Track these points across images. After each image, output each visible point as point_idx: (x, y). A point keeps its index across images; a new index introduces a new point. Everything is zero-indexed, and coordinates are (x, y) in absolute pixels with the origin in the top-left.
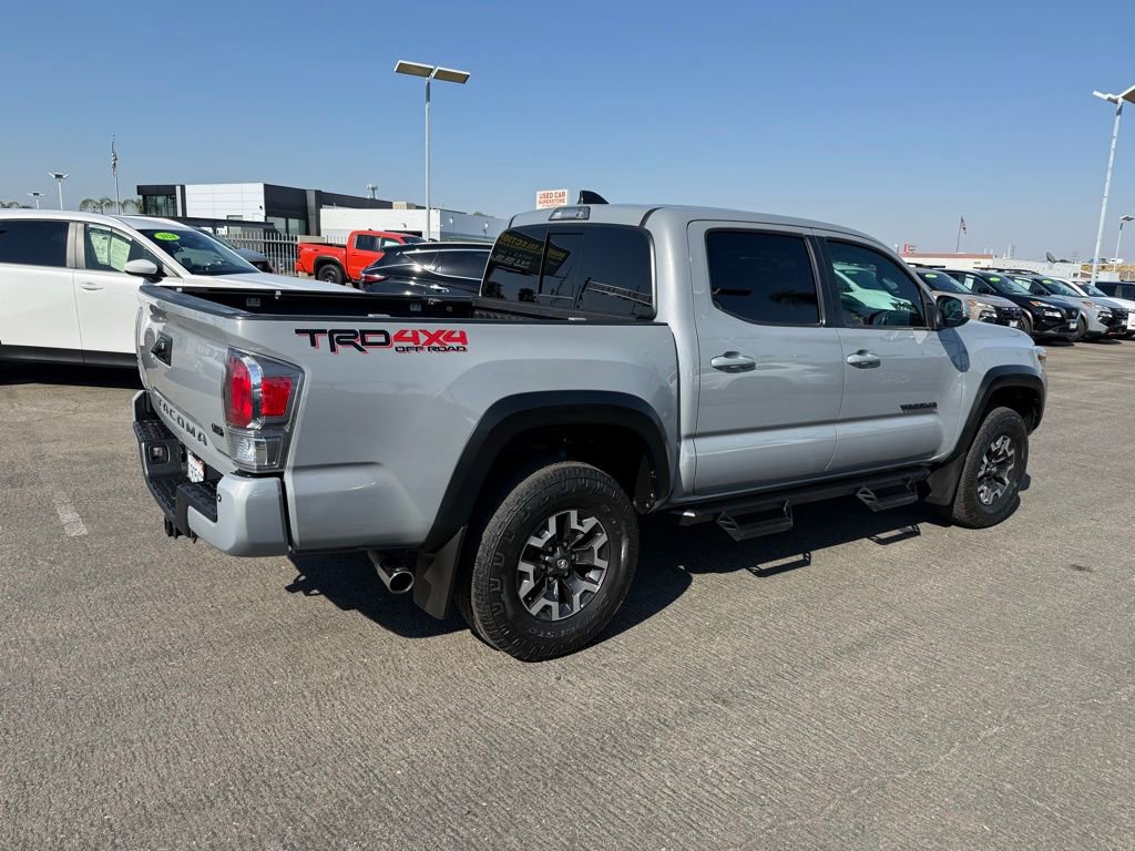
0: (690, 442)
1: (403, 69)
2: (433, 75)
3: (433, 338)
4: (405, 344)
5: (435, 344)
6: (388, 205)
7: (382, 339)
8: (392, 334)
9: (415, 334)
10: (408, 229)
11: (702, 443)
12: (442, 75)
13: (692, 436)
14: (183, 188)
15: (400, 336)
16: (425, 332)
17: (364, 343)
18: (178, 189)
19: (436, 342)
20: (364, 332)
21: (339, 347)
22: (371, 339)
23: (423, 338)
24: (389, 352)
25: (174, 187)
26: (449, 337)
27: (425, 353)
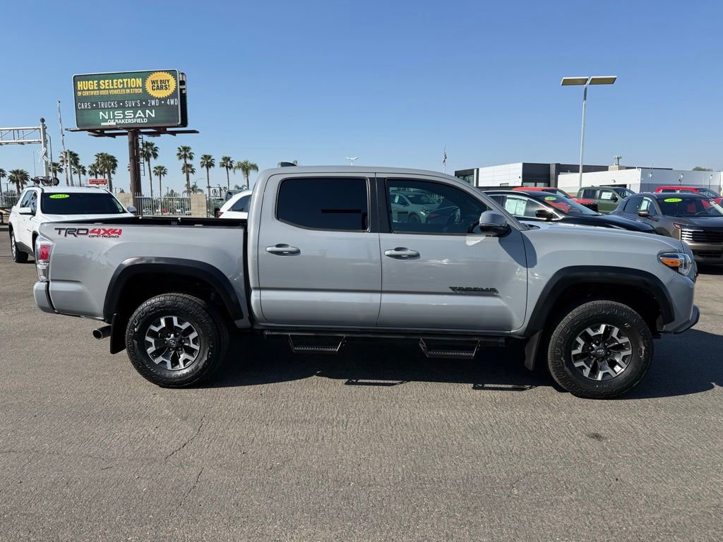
0: (258, 292)
1: (566, 83)
2: (588, 82)
3: (106, 232)
4: (93, 234)
5: (106, 235)
6: (605, 168)
7: (85, 232)
8: (90, 230)
9: (100, 230)
10: (616, 183)
11: (265, 293)
12: (594, 82)
13: (260, 289)
14: (478, 170)
15: (93, 231)
16: (104, 230)
17: (78, 233)
18: (475, 171)
19: (108, 234)
20: (79, 229)
21: (68, 235)
22: (81, 232)
23: (102, 232)
24: (87, 237)
25: (473, 170)
26: (114, 232)
27: (101, 238)
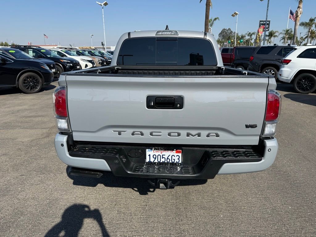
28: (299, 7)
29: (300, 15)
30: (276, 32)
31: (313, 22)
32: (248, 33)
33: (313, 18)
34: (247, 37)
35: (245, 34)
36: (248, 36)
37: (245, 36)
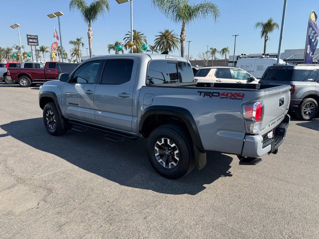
28: (89, 30)
29: (92, 37)
30: (47, 47)
31: (80, 41)
32: (16, 46)
33: (79, 38)
34: (14, 50)
35: (12, 47)
36: (16, 49)
37: (11, 49)
